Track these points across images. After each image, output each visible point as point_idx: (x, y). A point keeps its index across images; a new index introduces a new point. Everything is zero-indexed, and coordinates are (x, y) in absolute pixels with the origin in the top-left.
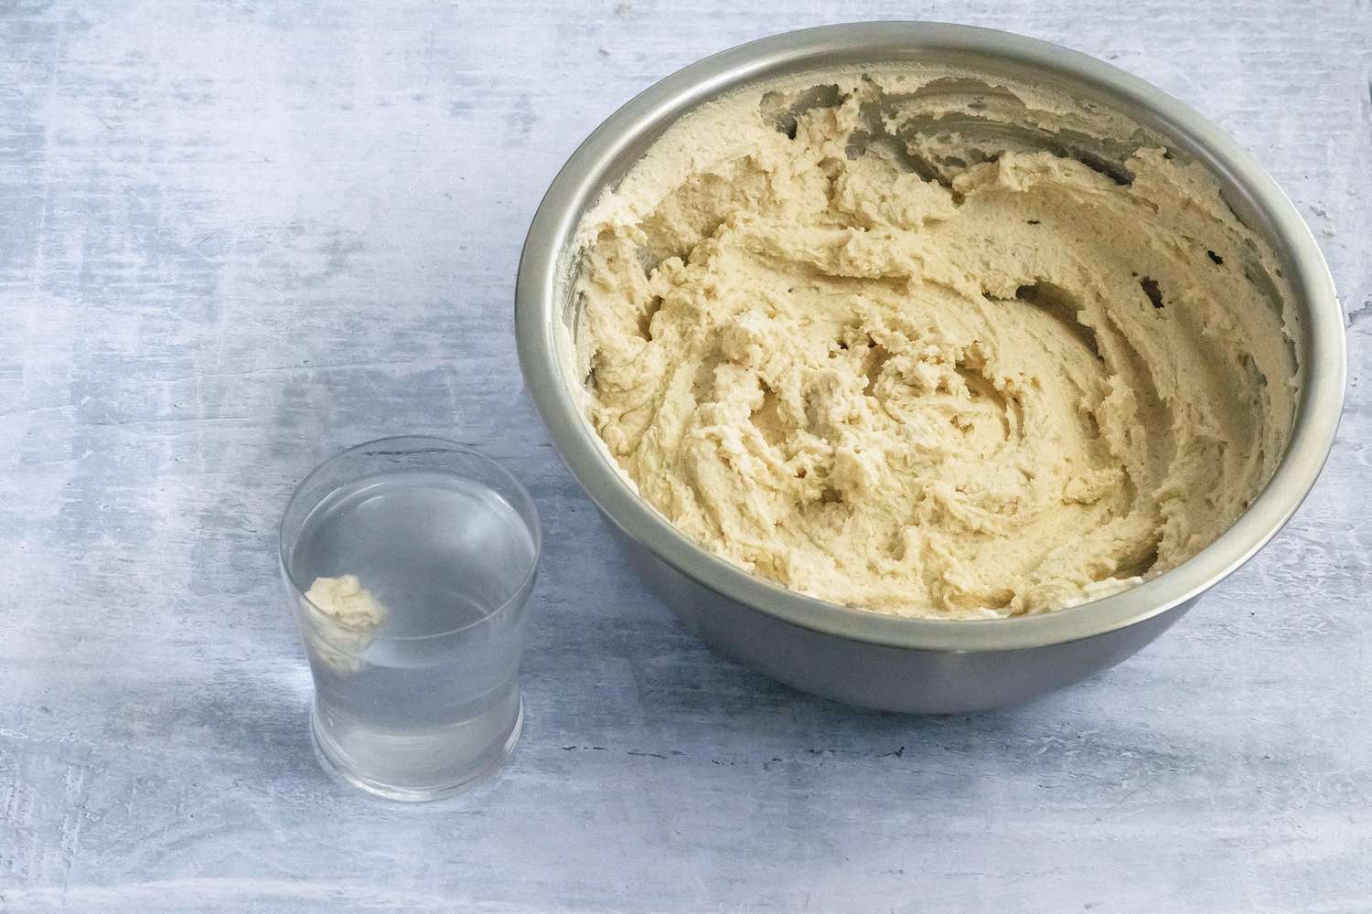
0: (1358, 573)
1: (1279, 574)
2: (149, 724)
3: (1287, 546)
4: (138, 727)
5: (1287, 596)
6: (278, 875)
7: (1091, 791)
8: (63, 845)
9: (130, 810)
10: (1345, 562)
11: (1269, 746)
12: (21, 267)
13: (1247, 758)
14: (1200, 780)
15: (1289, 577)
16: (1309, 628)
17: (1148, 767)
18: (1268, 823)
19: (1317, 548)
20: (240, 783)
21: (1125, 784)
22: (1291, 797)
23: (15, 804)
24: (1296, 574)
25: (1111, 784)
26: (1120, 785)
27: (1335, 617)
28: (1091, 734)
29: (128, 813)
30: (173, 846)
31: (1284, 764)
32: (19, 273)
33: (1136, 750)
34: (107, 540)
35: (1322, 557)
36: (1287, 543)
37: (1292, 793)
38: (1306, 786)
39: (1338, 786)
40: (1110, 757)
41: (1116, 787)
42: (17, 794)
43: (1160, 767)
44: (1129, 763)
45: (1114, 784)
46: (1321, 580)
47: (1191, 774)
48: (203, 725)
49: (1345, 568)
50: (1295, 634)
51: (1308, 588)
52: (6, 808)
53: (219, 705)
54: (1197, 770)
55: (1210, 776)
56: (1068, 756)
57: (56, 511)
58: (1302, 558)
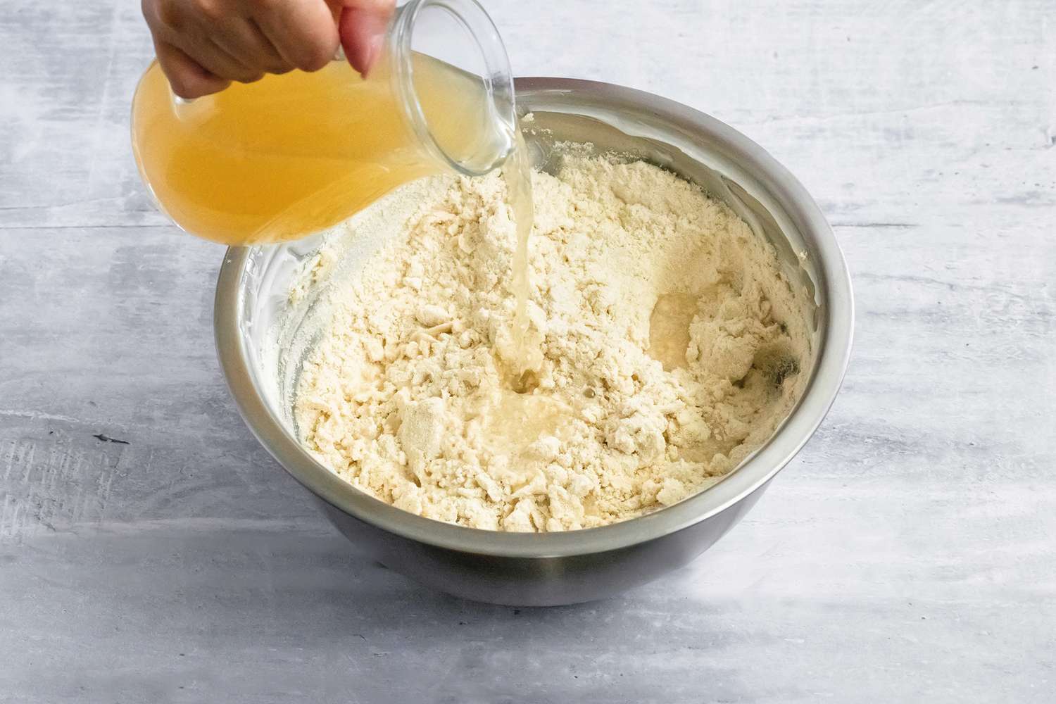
0: (1047, 317)
1: (989, 317)
2: (166, 412)
3: (996, 298)
4: (157, 414)
5: (994, 332)
6: (248, 515)
7: (840, 465)
8: (99, 494)
9: (147, 470)
10: (1039, 310)
11: (974, 437)
12: (92, 103)
13: (957, 444)
14: (923, 459)
15: (996, 320)
16: (1009, 356)
17: (884, 450)
18: (969, 490)
19: (1018, 299)
20: (227, 453)
21: (866, 461)
22: (988, 472)
23: (67, 465)
24: (1000, 317)
25: (855, 461)
26: (862, 462)
27: (1028, 348)
28: (842, 426)
29: (145, 471)
30: (176, 495)
31: (984, 449)
32: (90, 108)
33: (876, 438)
34: (143, 290)
35: (1021, 306)
36: (996, 296)
37: (989, 469)
38: (999, 464)
39: (1023, 465)
40: (856, 442)
41: (858, 463)
42: (69, 458)
43: (893, 450)
44: (869, 447)
45: (858, 461)
46: (1019, 322)
47: (915, 456)
48: (203, 413)
49: (1038, 313)
50: (998, 359)
51: (1009, 327)
52: (61, 467)
53: (215, 400)
54: (919, 452)
55: (929, 456)
56: (825, 441)
57: (107, 270)
58: (1006, 306)
